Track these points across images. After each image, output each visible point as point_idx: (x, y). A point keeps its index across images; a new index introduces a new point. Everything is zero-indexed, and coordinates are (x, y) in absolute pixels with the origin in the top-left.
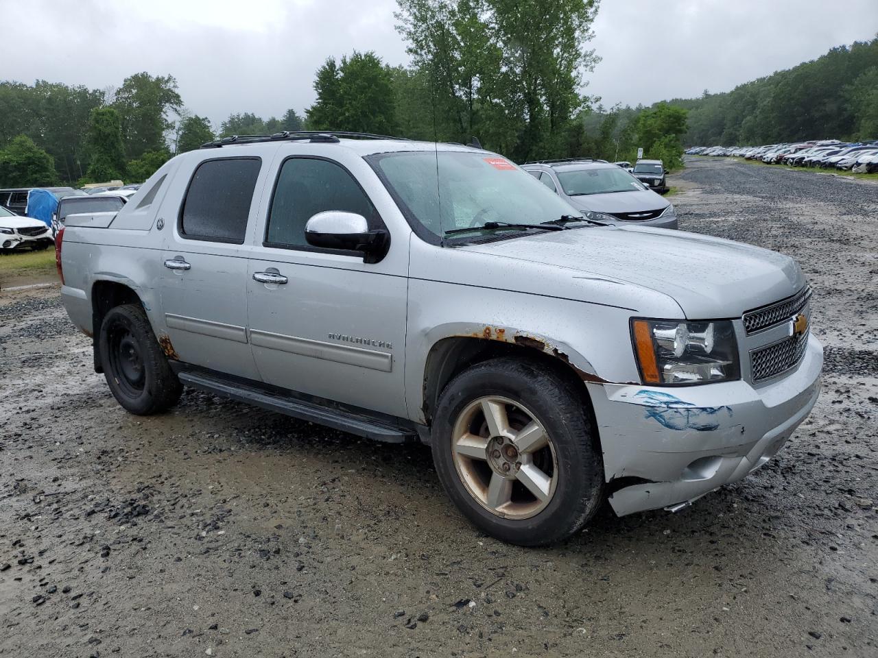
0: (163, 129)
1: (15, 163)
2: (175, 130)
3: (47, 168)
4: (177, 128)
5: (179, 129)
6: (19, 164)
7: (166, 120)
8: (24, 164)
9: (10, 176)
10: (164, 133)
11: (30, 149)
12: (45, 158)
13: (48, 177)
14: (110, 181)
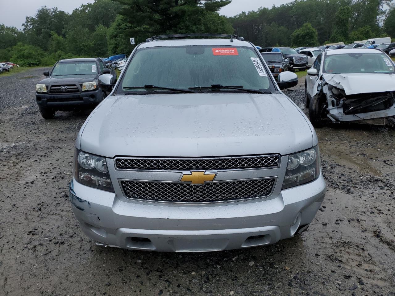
0: (378, 15)
1: (301, 35)
2: (385, 15)
3: (313, 37)
4: (386, 13)
5: (388, 14)
6: (303, 35)
7: (382, 10)
8: (305, 35)
9: (299, 40)
10: (378, 17)
11: (308, 29)
12: (314, 32)
13: (313, 40)
14: (338, 42)
